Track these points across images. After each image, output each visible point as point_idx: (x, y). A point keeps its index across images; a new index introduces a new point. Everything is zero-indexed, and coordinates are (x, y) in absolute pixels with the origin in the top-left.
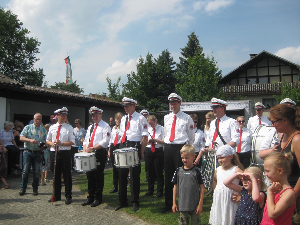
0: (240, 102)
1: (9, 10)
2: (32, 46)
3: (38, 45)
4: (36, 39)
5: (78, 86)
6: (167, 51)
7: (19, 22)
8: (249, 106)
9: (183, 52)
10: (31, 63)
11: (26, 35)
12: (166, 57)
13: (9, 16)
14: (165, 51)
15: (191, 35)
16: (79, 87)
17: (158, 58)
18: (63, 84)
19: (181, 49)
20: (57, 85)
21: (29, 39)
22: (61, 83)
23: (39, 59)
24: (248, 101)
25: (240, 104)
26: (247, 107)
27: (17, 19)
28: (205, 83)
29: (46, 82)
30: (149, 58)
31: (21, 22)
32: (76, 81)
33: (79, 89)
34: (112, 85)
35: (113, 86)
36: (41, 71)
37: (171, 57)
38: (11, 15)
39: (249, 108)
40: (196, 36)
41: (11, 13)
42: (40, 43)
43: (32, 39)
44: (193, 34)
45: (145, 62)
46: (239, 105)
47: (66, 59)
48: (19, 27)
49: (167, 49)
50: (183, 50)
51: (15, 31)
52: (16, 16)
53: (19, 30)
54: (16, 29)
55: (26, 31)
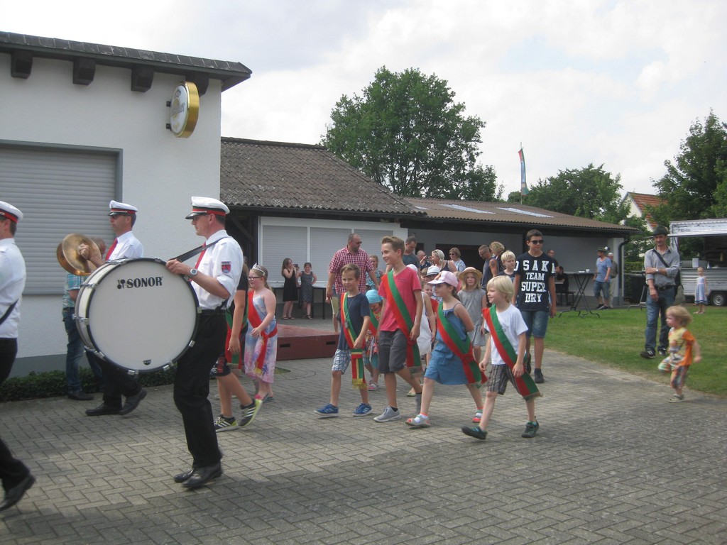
1: (432, 74)
2: (470, 130)
3: (482, 126)
4: (477, 117)
5: (608, 175)
7: (449, 92)
10: (472, 159)
11: (461, 113)
13: (434, 84)
16: (611, 177)
18: (575, 173)
20: (562, 175)
21: (466, 119)
22: (571, 170)
23: (481, 153)
27: (446, 87)
30: (711, 122)
31: (453, 92)
32: (602, 165)
33: (612, 181)
36: (490, 170)
38: (436, 82)
41: (436, 79)
42: (485, 123)
43: (471, 120)
45: (704, 130)
48: (450, 101)
51: (443, 108)
52: (445, 82)
53: (449, 105)
54: (446, 105)
55: (460, 107)
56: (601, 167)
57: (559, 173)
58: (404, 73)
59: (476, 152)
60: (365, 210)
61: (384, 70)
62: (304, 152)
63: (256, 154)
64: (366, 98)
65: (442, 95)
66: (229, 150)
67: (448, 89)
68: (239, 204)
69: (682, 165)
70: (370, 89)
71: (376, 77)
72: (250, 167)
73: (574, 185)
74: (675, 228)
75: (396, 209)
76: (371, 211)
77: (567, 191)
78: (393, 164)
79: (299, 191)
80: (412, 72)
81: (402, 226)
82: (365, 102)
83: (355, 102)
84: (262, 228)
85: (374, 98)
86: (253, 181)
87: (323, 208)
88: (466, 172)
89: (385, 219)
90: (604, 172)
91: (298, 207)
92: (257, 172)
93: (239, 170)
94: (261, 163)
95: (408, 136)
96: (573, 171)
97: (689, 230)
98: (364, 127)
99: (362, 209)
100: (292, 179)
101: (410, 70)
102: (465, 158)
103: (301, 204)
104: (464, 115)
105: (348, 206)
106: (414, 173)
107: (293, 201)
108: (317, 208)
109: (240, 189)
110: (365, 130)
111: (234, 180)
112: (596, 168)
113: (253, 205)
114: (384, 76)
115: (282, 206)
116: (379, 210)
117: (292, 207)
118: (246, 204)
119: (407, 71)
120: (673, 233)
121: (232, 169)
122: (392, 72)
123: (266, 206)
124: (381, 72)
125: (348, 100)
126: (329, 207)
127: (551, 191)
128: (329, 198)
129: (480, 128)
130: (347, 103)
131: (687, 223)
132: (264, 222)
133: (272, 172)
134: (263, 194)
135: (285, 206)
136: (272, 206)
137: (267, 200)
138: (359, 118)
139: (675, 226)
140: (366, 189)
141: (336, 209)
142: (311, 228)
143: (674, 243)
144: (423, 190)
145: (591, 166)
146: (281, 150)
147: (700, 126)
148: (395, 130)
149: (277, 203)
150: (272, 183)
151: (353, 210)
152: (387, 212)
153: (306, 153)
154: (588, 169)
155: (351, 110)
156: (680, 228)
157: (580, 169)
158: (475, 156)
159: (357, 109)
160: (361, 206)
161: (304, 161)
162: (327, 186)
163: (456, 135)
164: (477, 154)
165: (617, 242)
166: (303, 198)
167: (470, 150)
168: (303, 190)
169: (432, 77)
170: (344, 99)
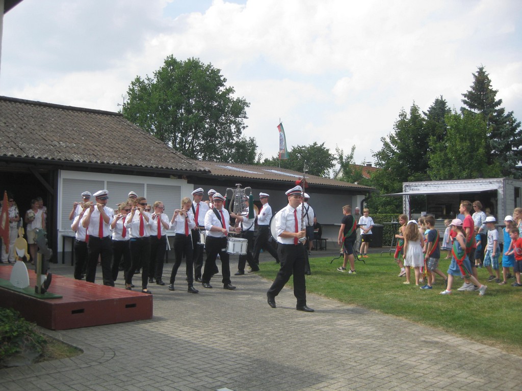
0: (491, 180)
1: (209, 64)
2: (238, 108)
3: (247, 106)
4: (244, 99)
5: (328, 150)
6: (442, 98)
7: (222, 78)
8: (502, 186)
9: (466, 99)
10: (239, 132)
11: (231, 96)
12: (440, 108)
13: (210, 71)
14: (440, 98)
15: (477, 72)
16: (330, 152)
17: (428, 111)
18: (304, 148)
19: (463, 95)
21: (235, 100)
22: (301, 146)
23: (247, 126)
24: (501, 179)
25: (491, 183)
26: (500, 187)
27: (220, 74)
28: (464, 152)
29: (261, 154)
30: (414, 110)
31: (224, 78)
32: (324, 143)
33: (330, 155)
34: (344, 158)
35: (346, 158)
36: (252, 141)
37: (447, 108)
38: (212, 70)
39: (503, 189)
40: (486, 73)
41: (212, 68)
42: (250, 103)
43: (239, 101)
44: (481, 69)
45: (409, 117)
46: (491, 185)
47: (278, 127)
48: (222, 85)
49: (442, 96)
50: (465, 96)
51: (217, 91)
52: (219, 71)
53: (222, 89)
54: (219, 88)
55: (230, 90)
56: (323, 145)
57: (293, 148)
58: (187, 61)
59: (242, 126)
60: (157, 167)
61: (172, 58)
62: (103, 117)
63: (60, 117)
64: (156, 79)
65: (216, 80)
66: (35, 112)
67: (221, 76)
68: (40, 158)
69: (394, 142)
70: (160, 73)
71: (165, 62)
72: (54, 126)
73: (303, 158)
74: (407, 188)
75: (184, 167)
76: (162, 168)
77: (298, 162)
78: (175, 134)
79: (97, 149)
80: (193, 61)
81: (189, 182)
82: (155, 83)
83: (146, 82)
84: (62, 180)
85: (163, 79)
86: (55, 139)
87: (119, 164)
88: (234, 142)
89: (174, 175)
90: (324, 148)
91: (96, 162)
92: (59, 130)
93: (43, 129)
94: (64, 124)
95: (189, 111)
96: (303, 147)
97: (419, 190)
98: (155, 101)
99: (154, 166)
100: (92, 139)
101: (192, 59)
102: (233, 131)
103: (99, 159)
104: (233, 96)
105: (141, 163)
106: (192, 143)
107: (92, 157)
108: (114, 164)
109: (43, 144)
110: (154, 104)
111: (37, 136)
112: (319, 145)
113: (53, 159)
114: (171, 62)
115: (81, 161)
116: (169, 167)
117: (90, 162)
118: (47, 158)
119: (189, 60)
120: (405, 191)
121: (36, 127)
122: (178, 60)
123: (66, 160)
124: (170, 59)
125: (141, 80)
126: (124, 163)
127: (286, 161)
128: (125, 156)
129: (246, 108)
130: (140, 83)
131: (417, 183)
132: (64, 175)
133: (73, 132)
134: (64, 150)
135: (84, 161)
136: (72, 160)
137: (67, 155)
138: (150, 95)
139: (407, 186)
140: (157, 150)
141: (131, 165)
142: (108, 182)
143: (407, 200)
144: (200, 155)
145: (315, 144)
146: (83, 114)
147: (405, 114)
148: (178, 106)
149: (76, 158)
150: (73, 141)
151: (146, 166)
152: (177, 169)
153: (105, 118)
154: (314, 146)
155: (143, 88)
156: (411, 188)
157: (308, 146)
158: (242, 130)
159: (148, 87)
160: (153, 163)
161: (103, 124)
162: (123, 146)
163: (226, 113)
164: (244, 128)
165: (359, 198)
166: (101, 155)
167: (238, 125)
168: (101, 148)
169: (208, 65)
170: (138, 80)
